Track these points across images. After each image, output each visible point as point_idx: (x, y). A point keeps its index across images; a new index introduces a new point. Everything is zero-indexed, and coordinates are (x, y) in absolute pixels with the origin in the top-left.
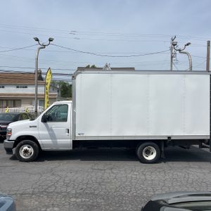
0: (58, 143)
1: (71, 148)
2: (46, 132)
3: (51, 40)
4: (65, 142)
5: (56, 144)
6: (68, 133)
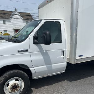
2: (41, 57)
6: (63, 55)
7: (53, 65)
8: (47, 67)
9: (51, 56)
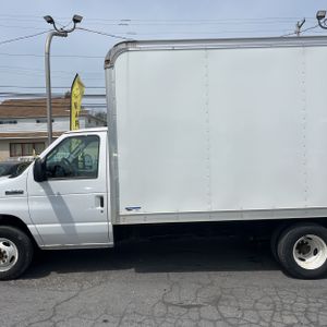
0: (78, 231)
1: (112, 243)
3: (76, 20)
4: (95, 228)
5: (72, 233)
6: (102, 206)
7: (77, 224)
8: (64, 228)
9: (70, 206)
